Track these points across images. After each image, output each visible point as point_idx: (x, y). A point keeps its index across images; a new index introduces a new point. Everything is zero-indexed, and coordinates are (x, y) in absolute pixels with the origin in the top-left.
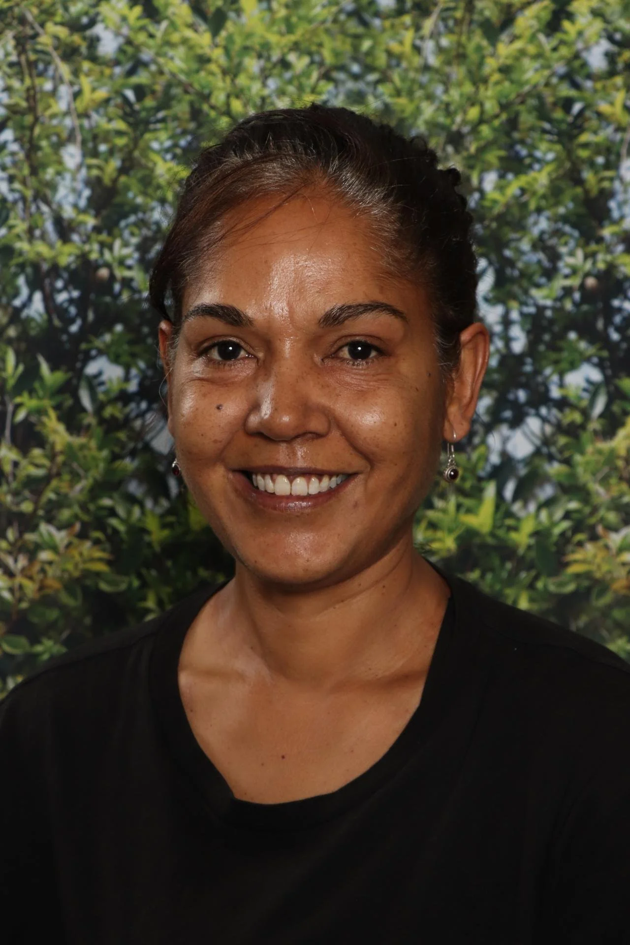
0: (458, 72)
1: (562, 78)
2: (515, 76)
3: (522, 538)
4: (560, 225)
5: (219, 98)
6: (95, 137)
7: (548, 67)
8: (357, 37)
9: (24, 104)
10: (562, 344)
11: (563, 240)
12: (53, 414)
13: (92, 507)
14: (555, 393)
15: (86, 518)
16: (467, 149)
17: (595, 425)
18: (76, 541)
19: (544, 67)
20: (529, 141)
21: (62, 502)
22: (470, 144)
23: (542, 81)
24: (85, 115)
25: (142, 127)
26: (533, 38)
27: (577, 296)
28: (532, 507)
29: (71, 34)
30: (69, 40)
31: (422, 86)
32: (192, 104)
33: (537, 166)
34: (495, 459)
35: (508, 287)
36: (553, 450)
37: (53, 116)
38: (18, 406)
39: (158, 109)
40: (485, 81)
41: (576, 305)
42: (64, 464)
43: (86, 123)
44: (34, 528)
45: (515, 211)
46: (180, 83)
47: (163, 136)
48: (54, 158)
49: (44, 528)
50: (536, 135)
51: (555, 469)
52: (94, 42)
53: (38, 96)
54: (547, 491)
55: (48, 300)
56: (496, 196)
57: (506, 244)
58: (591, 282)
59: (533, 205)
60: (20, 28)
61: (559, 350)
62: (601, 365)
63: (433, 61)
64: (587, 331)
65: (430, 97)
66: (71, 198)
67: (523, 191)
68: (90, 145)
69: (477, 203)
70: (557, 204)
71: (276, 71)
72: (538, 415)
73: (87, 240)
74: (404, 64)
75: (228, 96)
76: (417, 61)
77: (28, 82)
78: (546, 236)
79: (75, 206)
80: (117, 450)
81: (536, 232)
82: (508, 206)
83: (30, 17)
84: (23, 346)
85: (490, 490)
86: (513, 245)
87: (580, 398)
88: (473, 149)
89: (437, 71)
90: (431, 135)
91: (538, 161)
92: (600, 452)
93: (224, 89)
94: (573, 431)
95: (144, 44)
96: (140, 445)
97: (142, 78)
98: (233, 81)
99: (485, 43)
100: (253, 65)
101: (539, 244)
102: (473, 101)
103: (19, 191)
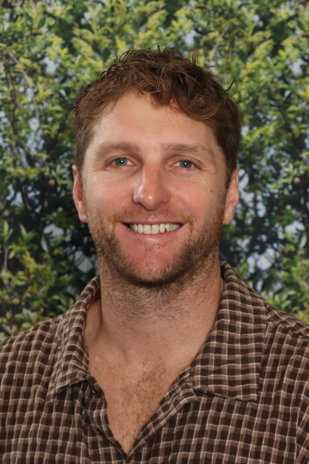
0: (227, 77)
1: (280, 78)
2: (256, 78)
4: (281, 152)
6: (46, 114)
7: (272, 73)
9: (9, 99)
10: (283, 211)
11: (283, 159)
12: (28, 254)
13: (49, 300)
14: (281, 236)
15: (46, 306)
17: (301, 252)
18: (41, 317)
19: (270, 73)
20: (264, 110)
21: (34, 298)
23: (270, 81)
24: (40, 103)
25: (69, 109)
26: (264, 59)
27: (290, 187)
29: (33, 63)
30: (31, 66)
33: (268, 123)
34: (252, 270)
35: (256, 184)
36: (281, 265)
37: (24, 104)
38: (10, 250)
40: (241, 81)
41: (290, 192)
42: (35, 279)
43: (41, 107)
44: (20, 311)
45: (258, 146)
48: (25, 125)
49: (25, 311)
50: (267, 107)
51: (282, 274)
52: (44, 67)
53: (17, 94)
55: (24, 196)
56: (248, 138)
57: (254, 162)
58: (297, 180)
59: (267, 142)
60: (7, 61)
61: (282, 214)
62: (303, 222)
63: (215, 72)
64: (296, 205)
66: (35, 145)
67: (262, 135)
68: (43, 118)
70: (279, 141)
72: (272, 247)
73: (43, 166)
77: (11, 87)
78: (274, 158)
79: (37, 149)
80: (61, 271)
81: (268, 156)
82: (254, 143)
83: (11, 55)
84: (12, 220)
86: (258, 162)
87: (293, 239)
89: (217, 77)
91: (269, 120)
92: (304, 265)
94: (291, 255)
95: (69, 67)
96: (72, 268)
97: (69, 84)
99: (240, 62)
101: (270, 162)
102: (235, 91)
103: (8, 142)
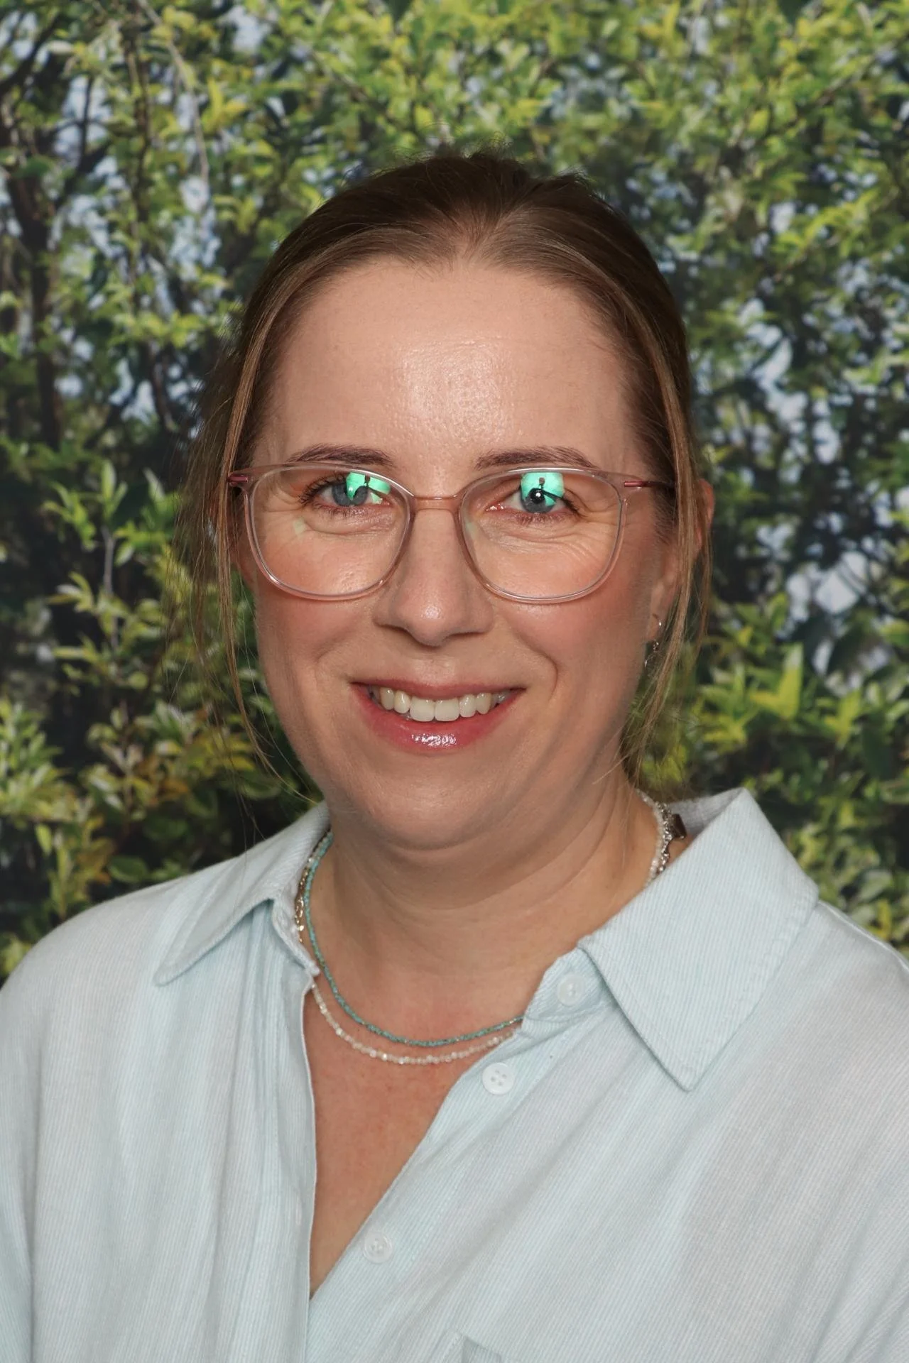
0: (738, 62)
1: (888, 67)
2: (820, 66)
3: (842, 725)
4: (885, 278)
5: (400, 107)
6: (228, 167)
7: (869, 51)
8: (598, 16)
9: (131, 122)
10: (890, 447)
11: (890, 299)
12: (168, 552)
14: (885, 518)
15: (219, 696)
16: (749, 172)
18: (205, 728)
19: (861, 52)
20: (838, 158)
21: (187, 675)
22: (754, 164)
23: (859, 73)
24: (214, 135)
25: (291, 151)
26: (850, 11)
28: (856, 681)
29: (199, 23)
30: (195, 31)
31: (686, 84)
32: (362, 117)
33: (850, 195)
34: (800, 613)
35: (811, 368)
36: (885, 599)
37: (171, 138)
38: (120, 542)
39: (315, 124)
40: (777, 73)
42: (187, 621)
43: (215, 146)
44: (149, 710)
45: (821, 259)
46: (346, 88)
47: (321, 161)
48: (171, 196)
49: (162, 709)
50: (848, 150)
51: (888, 626)
52: (228, 33)
53: (151, 111)
54: (877, 659)
55: (159, 394)
56: (792, 238)
57: (808, 307)
59: (845, 251)
60: (129, 17)
61: (887, 456)
63: (704, 47)
65: (697, 99)
66: (193, 252)
67: (832, 230)
68: (221, 177)
69: (765, 249)
70: (880, 248)
71: (480, 68)
72: (860, 550)
73: (214, 309)
74: (662, 53)
75: (413, 105)
76: (681, 48)
77: (137, 91)
78: (865, 295)
79: (198, 263)
81: (849, 288)
82: (809, 252)
84: (125, 458)
85: (794, 657)
86: (818, 307)
88: (758, 171)
89: (708, 61)
90: (696, 154)
91: (852, 187)
93: (407, 94)
95: (299, 34)
97: (294, 81)
98: (420, 82)
99: (780, 19)
100: (448, 59)
101: (855, 306)
102: (758, 103)
103: (122, 244)
